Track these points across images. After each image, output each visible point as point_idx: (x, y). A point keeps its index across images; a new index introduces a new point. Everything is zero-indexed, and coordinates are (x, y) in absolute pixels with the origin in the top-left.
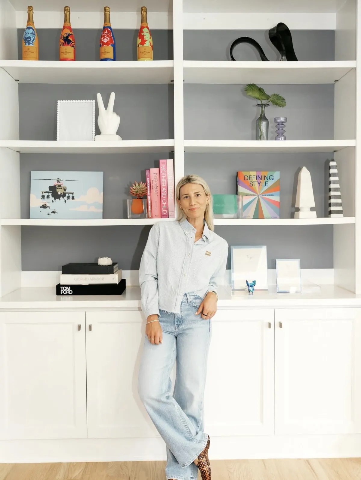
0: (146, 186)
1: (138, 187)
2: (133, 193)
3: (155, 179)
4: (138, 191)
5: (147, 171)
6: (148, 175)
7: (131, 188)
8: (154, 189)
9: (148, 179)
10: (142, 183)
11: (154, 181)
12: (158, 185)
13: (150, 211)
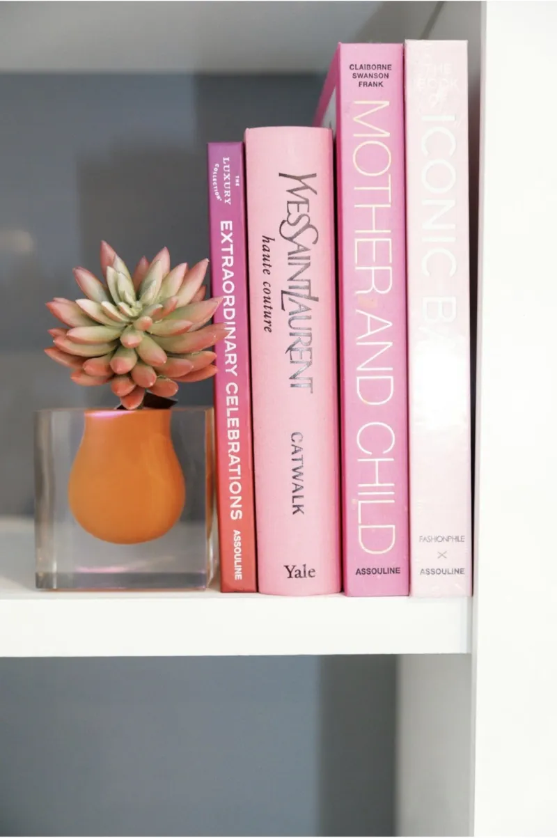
0: (209, 289)
1: (130, 297)
2: (82, 360)
3: (288, 231)
4: (131, 339)
5: (215, 149)
6: (222, 189)
7: (62, 308)
8: (279, 317)
9: (226, 224)
10: (173, 265)
11: (280, 249)
12: (323, 287)
13: (237, 525)
